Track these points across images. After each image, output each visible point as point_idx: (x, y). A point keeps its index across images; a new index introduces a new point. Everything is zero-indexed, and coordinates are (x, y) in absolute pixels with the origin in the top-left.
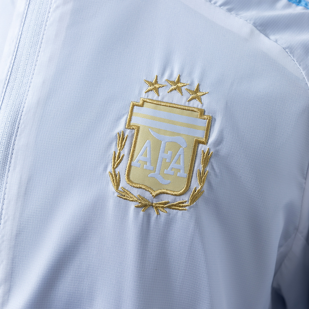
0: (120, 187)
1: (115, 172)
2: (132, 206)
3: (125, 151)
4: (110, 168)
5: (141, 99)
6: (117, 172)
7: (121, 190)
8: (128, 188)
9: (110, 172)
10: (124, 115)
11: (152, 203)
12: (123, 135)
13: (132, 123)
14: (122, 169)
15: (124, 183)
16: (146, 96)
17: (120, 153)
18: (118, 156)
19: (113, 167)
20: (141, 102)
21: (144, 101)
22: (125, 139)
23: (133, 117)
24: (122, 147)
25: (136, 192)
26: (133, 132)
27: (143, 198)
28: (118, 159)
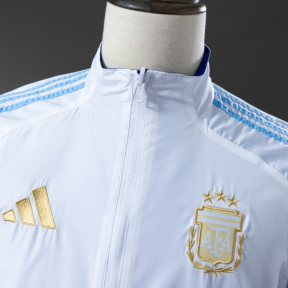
0: (194, 261)
1: (190, 251)
2: (202, 272)
3: (195, 238)
4: (187, 249)
5: (202, 206)
6: (191, 252)
7: (195, 262)
8: (199, 261)
9: (187, 252)
10: (192, 216)
11: (213, 269)
12: (193, 228)
13: (198, 220)
14: (194, 249)
15: (196, 258)
16: (204, 204)
17: (192, 240)
18: (191, 241)
19: (189, 249)
20: (201, 208)
21: (203, 207)
22: (194, 231)
23: (198, 217)
24: (193, 236)
25: (204, 263)
26: (199, 226)
27: (208, 267)
28: (191, 244)
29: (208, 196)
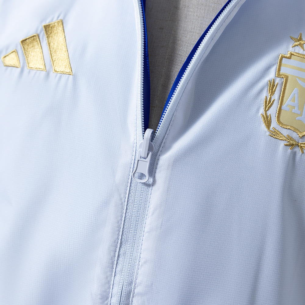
0: (271, 127)
1: (266, 114)
2: (282, 144)
3: (276, 96)
4: (262, 111)
5: (289, 52)
6: (268, 114)
7: (272, 130)
8: (279, 128)
9: (262, 114)
10: (273, 65)
11: (298, 143)
12: (274, 82)
13: (281, 72)
14: (272, 112)
15: (274, 124)
16: (293, 50)
17: (270, 98)
18: (269, 100)
19: (265, 110)
20: (288, 55)
21: (292, 54)
22: (275, 86)
23: (282, 68)
24: (273, 93)
25: (285, 132)
26: (282, 81)
27: (291, 139)
29: (299, 41)
